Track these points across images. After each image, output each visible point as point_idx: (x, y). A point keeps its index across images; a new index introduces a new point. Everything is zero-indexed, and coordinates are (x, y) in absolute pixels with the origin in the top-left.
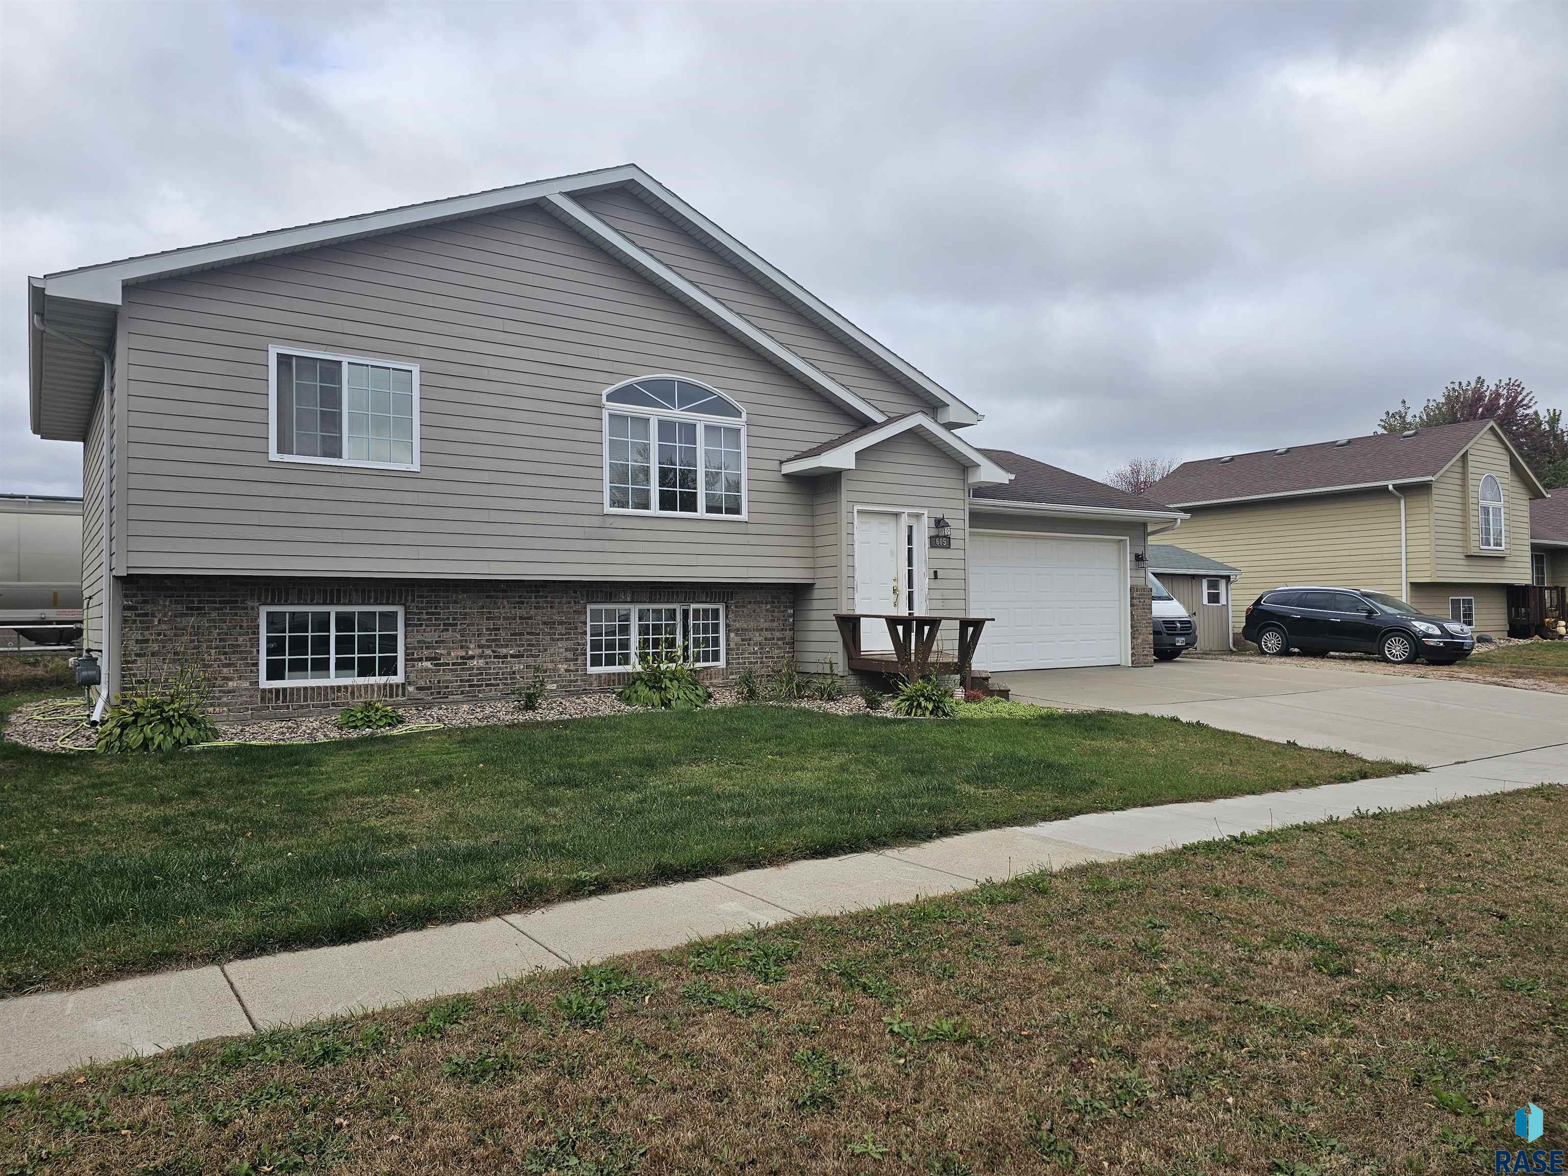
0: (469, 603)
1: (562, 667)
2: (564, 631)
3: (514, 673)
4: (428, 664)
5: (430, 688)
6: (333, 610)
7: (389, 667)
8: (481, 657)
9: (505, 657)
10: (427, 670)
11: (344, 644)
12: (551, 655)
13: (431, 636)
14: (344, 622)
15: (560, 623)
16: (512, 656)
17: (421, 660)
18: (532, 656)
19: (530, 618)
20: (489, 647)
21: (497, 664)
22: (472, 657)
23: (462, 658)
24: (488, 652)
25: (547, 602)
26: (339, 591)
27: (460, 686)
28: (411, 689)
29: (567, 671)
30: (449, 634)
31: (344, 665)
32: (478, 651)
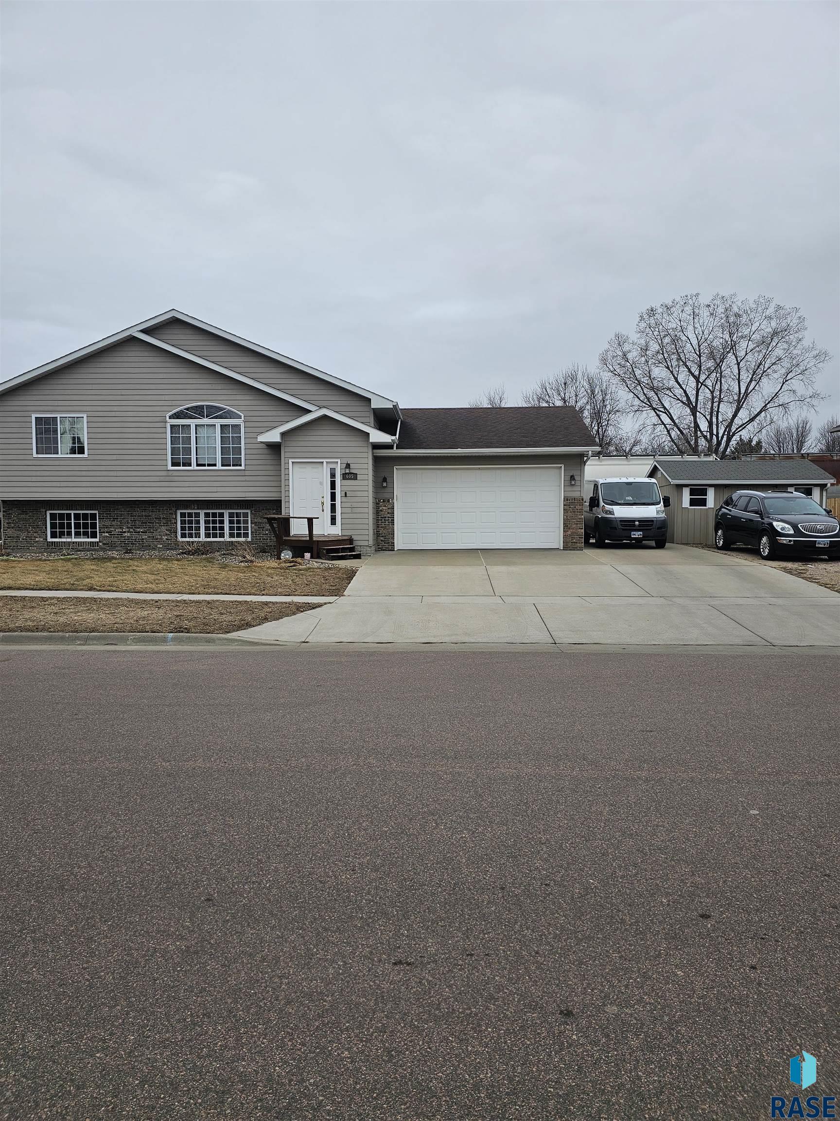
0: (123, 510)
1: (165, 538)
2: (165, 522)
3: (143, 539)
4: (107, 534)
5: (108, 544)
6: (72, 512)
7: (94, 535)
8: (128, 532)
9: (139, 532)
10: (107, 537)
11: (77, 526)
12: (159, 532)
13: (108, 523)
14: (77, 516)
15: (163, 518)
16: (142, 532)
17: (104, 532)
18: (151, 532)
19: (150, 516)
20: (132, 528)
21: (135, 535)
22: (125, 532)
23: (121, 532)
24: (131, 530)
25: (157, 509)
26: (72, 505)
27: (120, 544)
28: (101, 544)
29: (167, 539)
30: (113, 523)
31: (77, 534)
32: (127, 530)
